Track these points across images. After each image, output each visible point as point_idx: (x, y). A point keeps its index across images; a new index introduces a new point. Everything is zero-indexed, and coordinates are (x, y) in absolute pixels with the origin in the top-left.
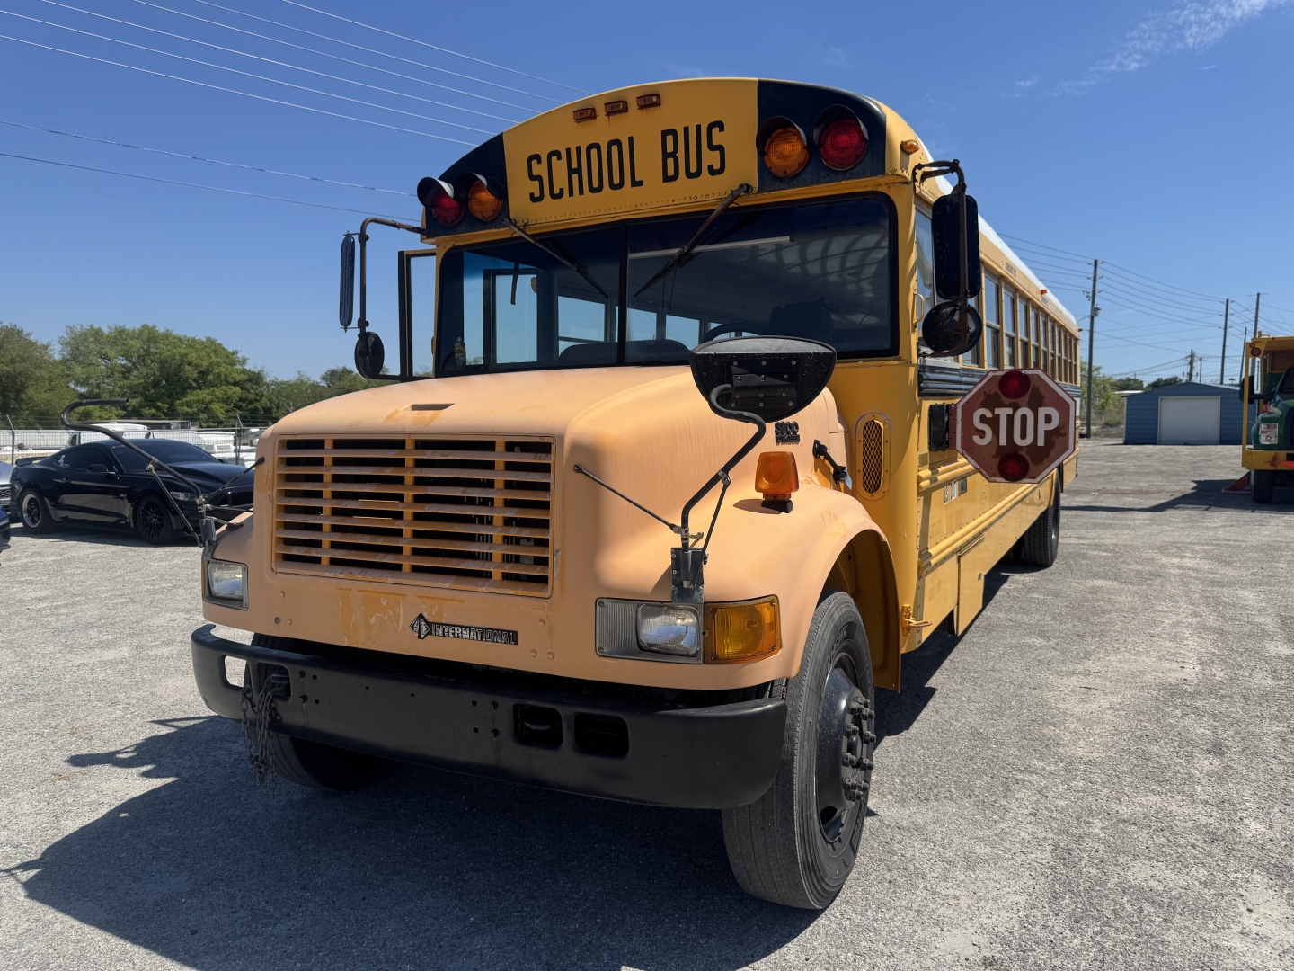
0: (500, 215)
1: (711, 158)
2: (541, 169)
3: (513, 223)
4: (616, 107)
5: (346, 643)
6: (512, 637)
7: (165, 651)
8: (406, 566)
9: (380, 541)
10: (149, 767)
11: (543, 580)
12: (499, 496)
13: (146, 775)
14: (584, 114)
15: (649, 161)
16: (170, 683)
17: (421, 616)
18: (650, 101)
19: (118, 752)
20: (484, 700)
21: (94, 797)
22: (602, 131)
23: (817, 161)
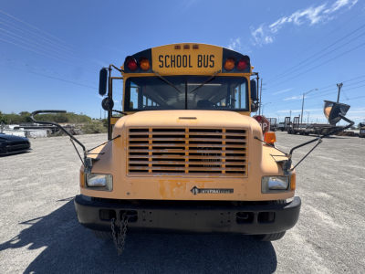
0: (150, 69)
1: (210, 63)
2: (163, 59)
3: (153, 72)
4: (187, 47)
5: (161, 198)
6: (231, 191)
7: (9, 194)
8: (187, 171)
9: (177, 163)
10: (30, 244)
11: (243, 172)
12: (224, 147)
13: (31, 248)
14: (177, 47)
15: (194, 62)
16: (18, 206)
17: (195, 188)
18: (196, 47)
19: (11, 241)
20: (225, 212)
21: (11, 268)
22: (182, 52)
23: (237, 68)
